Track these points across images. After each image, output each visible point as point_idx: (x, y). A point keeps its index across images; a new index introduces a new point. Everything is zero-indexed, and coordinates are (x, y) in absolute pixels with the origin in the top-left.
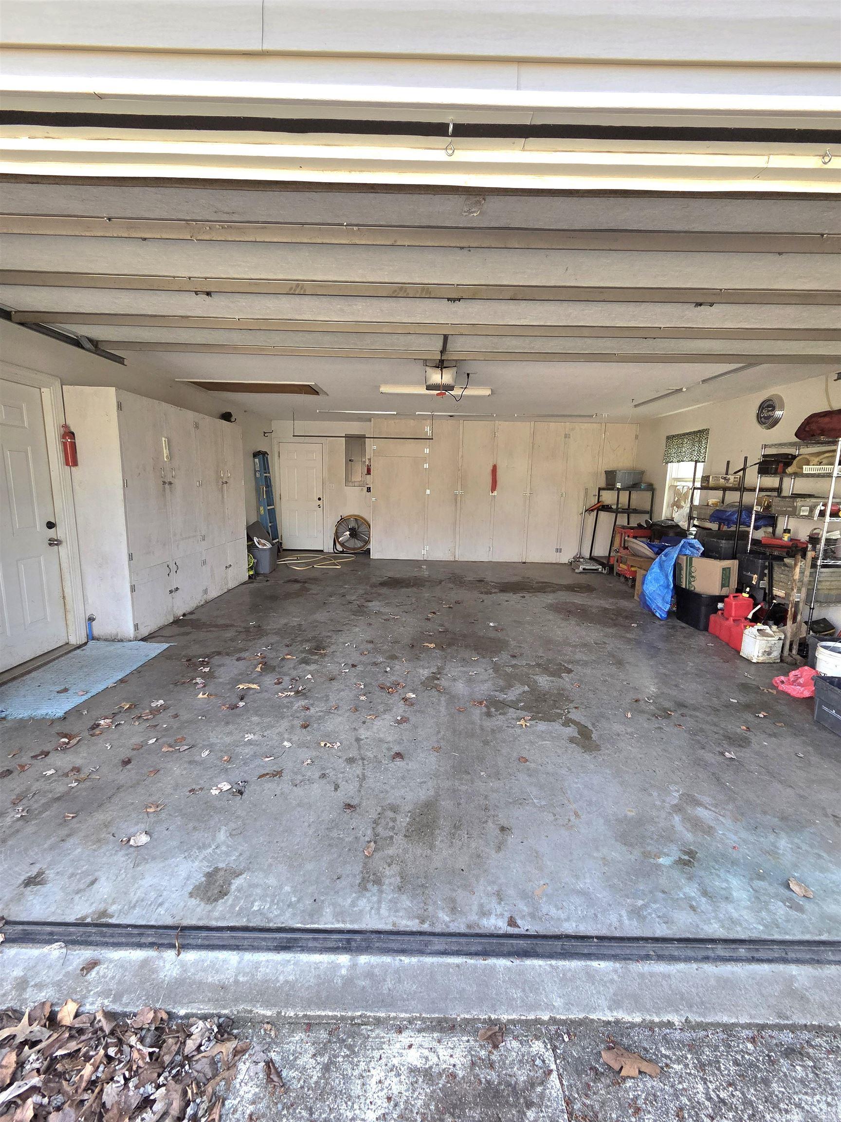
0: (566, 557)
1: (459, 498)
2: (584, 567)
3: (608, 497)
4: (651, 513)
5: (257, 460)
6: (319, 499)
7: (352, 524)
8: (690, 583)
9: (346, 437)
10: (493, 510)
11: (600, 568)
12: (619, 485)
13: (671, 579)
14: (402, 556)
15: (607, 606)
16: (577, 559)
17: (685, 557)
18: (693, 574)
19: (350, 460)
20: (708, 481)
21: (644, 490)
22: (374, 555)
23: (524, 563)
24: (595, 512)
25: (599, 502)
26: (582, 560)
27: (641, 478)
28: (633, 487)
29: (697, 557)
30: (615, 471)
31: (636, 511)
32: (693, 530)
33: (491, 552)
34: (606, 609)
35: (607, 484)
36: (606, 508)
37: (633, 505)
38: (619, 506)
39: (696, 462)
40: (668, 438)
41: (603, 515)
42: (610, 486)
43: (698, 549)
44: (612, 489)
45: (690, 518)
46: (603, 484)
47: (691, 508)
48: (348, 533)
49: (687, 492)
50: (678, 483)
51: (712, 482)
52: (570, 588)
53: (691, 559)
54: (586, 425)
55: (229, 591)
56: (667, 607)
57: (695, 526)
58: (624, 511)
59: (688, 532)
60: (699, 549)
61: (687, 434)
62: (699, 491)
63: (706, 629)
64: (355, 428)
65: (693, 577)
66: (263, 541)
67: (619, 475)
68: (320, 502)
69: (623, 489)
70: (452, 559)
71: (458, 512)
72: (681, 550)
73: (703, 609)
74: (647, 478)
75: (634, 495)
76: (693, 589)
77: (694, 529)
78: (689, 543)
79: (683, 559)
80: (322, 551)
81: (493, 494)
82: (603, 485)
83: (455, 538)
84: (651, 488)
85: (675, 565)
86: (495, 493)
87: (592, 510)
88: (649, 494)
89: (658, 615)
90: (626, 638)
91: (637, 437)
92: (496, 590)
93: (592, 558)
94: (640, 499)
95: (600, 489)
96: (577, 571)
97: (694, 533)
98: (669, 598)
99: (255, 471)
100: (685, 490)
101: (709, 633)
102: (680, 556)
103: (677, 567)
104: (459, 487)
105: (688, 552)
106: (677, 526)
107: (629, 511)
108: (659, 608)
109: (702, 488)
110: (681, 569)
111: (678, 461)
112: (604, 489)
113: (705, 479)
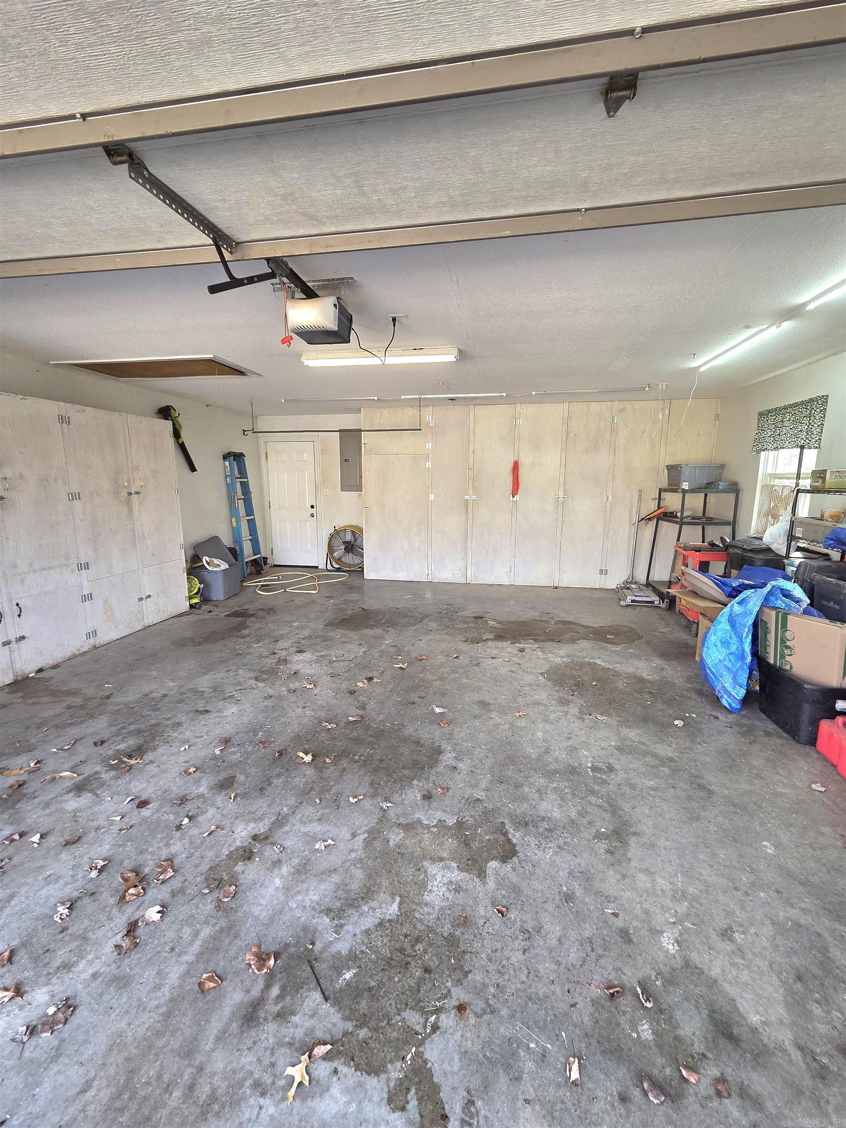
0: (613, 581)
1: (470, 505)
2: (634, 598)
3: (672, 502)
4: (734, 524)
5: (227, 463)
6: (312, 507)
7: (349, 537)
8: (783, 657)
9: (340, 431)
10: (514, 519)
11: (656, 599)
12: (685, 486)
13: (747, 647)
14: (402, 576)
15: (645, 675)
16: (626, 586)
17: (774, 613)
18: (788, 643)
19: (346, 461)
20: (824, 479)
21: (723, 491)
22: (369, 575)
23: (556, 588)
24: (655, 520)
25: (659, 508)
26: (634, 586)
27: (721, 474)
28: (707, 488)
29: (797, 615)
30: (680, 466)
31: (711, 521)
32: (797, 557)
33: (512, 573)
34: (641, 680)
35: (670, 484)
36: (668, 516)
37: (710, 513)
38: (685, 514)
39: (802, 448)
40: (761, 414)
41: (665, 525)
42: (673, 487)
43: (798, 601)
44: (675, 491)
45: (791, 537)
46: (664, 482)
47: (792, 523)
48: (343, 547)
49: (787, 497)
50: (777, 482)
51: (830, 480)
52: (600, 635)
53: (785, 616)
54: (641, 403)
55: (146, 628)
56: (741, 693)
57: (799, 549)
58: (694, 521)
59: (786, 561)
60: (801, 601)
61: (791, 406)
62: (808, 495)
63: (812, 741)
64: (348, 421)
65: (788, 647)
66: (216, 561)
67: (685, 472)
68: (313, 511)
69: (692, 491)
70: (463, 581)
71: (470, 522)
72: (766, 599)
73: (807, 710)
74: (729, 475)
75: (712, 498)
76: (788, 667)
77: (799, 554)
78: (782, 590)
79: (770, 615)
80: (317, 567)
81: (515, 499)
82: (665, 484)
83: (466, 554)
84: (734, 489)
85: (755, 625)
86: (517, 498)
87: (650, 519)
88: (732, 496)
89: (724, 702)
90: (655, 756)
91: (717, 417)
92: (491, 636)
93: (648, 585)
94: (720, 505)
95: (661, 491)
96: (622, 603)
97: (797, 562)
98: (743, 678)
99: (226, 476)
100: (786, 492)
101: (818, 752)
102: (766, 610)
103: (758, 627)
104: (471, 491)
105: (779, 603)
106: (769, 550)
107: (704, 521)
108: (726, 691)
109: (813, 491)
110: (766, 631)
111: (776, 448)
112: (666, 490)
113: (819, 475)
